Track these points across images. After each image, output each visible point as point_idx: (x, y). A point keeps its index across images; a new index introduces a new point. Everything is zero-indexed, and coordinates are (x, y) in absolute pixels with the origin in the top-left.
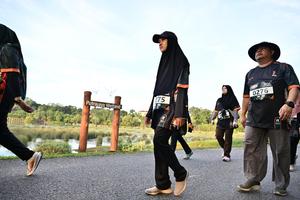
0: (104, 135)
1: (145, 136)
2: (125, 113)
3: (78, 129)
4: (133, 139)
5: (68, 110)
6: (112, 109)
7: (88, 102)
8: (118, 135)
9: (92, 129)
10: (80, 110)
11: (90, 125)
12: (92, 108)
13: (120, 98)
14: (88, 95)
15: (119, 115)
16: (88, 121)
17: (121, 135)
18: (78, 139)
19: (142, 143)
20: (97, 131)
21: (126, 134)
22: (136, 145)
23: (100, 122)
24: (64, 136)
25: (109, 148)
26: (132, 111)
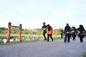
0: (16, 37)
1: (30, 37)
2: (23, 30)
3: (6, 35)
4: (26, 38)
5: (3, 29)
6: (19, 29)
7: (10, 26)
8: (21, 37)
9: (12, 35)
10: (7, 29)
11: (11, 34)
12: (11, 28)
13: (21, 25)
14: (10, 24)
15: (21, 30)
16: (10, 32)
17: (22, 37)
18: (6, 39)
19: (29, 39)
20: (14, 36)
21: (24, 36)
22: (27, 40)
23: (15, 33)
24: (1, 38)
25: (18, 41)
26: (26, 29)
